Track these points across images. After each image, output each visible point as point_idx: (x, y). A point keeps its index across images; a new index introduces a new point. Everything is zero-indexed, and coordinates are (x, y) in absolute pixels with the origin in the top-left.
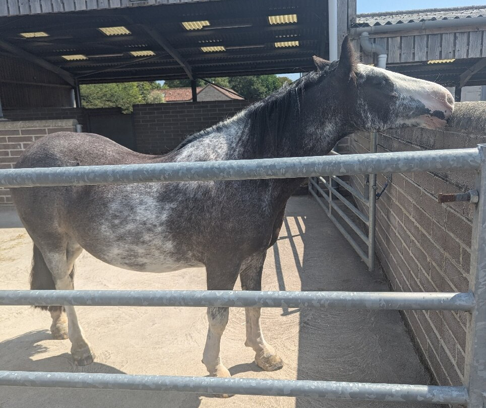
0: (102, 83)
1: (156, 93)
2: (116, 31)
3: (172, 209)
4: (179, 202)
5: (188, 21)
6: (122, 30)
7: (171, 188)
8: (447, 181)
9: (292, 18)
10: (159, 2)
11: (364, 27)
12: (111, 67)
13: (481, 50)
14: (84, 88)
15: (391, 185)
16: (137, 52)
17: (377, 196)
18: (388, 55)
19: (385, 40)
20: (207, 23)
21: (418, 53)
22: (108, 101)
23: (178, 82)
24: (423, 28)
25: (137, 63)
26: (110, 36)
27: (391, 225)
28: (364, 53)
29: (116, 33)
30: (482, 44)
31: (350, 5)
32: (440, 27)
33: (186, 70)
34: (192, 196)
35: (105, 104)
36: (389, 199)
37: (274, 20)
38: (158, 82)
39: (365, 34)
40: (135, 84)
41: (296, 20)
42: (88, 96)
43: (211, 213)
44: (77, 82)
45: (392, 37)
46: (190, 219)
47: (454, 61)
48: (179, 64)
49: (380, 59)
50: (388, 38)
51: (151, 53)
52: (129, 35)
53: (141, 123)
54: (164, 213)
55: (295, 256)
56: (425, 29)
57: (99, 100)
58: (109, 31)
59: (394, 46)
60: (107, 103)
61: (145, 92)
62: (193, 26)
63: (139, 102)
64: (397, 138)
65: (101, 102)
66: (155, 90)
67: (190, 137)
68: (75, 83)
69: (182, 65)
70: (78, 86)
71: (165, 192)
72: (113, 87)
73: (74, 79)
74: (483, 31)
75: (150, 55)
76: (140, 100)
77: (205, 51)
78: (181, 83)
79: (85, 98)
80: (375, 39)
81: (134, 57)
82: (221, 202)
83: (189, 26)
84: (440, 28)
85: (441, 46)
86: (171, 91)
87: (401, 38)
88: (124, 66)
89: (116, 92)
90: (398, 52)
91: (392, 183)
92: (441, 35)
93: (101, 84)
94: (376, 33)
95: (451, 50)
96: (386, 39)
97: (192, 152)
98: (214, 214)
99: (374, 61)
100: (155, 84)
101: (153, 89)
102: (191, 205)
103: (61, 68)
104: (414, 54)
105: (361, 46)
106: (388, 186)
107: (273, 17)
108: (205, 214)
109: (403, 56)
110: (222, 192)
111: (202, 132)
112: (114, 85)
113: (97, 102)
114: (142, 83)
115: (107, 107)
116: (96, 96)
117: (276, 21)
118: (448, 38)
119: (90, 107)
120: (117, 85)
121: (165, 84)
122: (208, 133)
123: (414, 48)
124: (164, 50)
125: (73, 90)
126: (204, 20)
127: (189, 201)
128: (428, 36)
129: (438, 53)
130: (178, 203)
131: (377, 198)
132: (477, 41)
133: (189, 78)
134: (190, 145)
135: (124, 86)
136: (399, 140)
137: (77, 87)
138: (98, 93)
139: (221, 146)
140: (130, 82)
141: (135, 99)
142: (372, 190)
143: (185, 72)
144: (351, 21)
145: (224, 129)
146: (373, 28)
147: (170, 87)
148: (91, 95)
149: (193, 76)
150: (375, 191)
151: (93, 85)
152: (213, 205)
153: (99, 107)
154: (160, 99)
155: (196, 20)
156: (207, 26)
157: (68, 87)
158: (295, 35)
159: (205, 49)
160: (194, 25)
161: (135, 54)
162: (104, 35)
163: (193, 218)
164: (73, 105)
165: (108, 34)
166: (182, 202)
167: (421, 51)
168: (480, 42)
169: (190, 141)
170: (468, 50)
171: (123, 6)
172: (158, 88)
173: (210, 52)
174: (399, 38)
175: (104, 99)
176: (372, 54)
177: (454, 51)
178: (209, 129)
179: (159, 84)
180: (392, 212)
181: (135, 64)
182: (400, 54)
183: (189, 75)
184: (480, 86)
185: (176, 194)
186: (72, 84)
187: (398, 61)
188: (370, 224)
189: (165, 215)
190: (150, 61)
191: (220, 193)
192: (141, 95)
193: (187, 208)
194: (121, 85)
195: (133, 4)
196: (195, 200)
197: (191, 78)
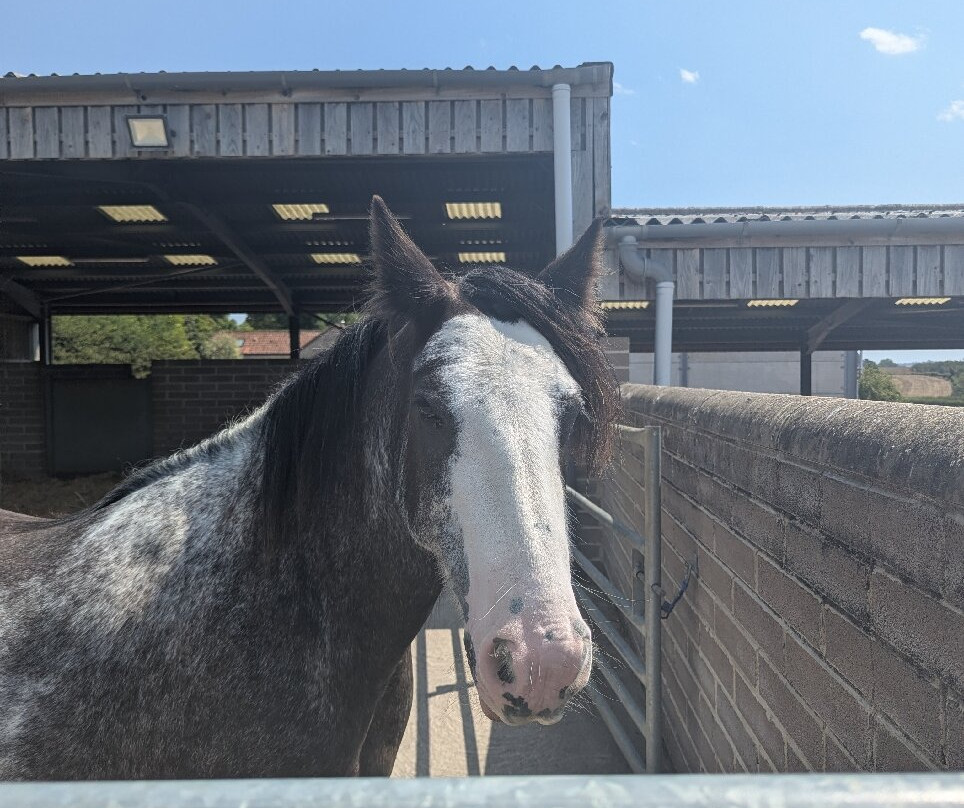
0: (108, 314)
1: (222, 337)
2: (136, 213)
3: (42, 699)
4: (64, 676)
5: (284, 202)
6: (147, 213)
7: (47, 627)
8: (867, 630)
9: (494, 210)
10: (198, 152)
11: (627, 225)
12: (119, 282)
13: (861, 283)
14: (64, 324)
15: (696, 584)
16: (180, 257)
17: (664, 609)
18: (676, 283)
19: (670, 254)
20: (324, 209)
21: (737, 283)
22: (115, 349)
23: (273, 320)
24: (745, 233)
25: (179, 277)
26: (123, 223)
27: (699, 687)
28: (628, 277)
29: (135, 218)
30: (861, 271)
31: (598, 181)
32: (778, 234)
33: (279, 295)
34: (103, 657)
35: (107, 356)
36: (693, 619)
37: (456, 210)
38: (232, 317)
39: (630, 239)
40: (180, 318)
41: (498, 214)
42: (72, 339)
43: (155, 716)
44: (46, 311)
45: (683, 249)
46: (92, 733)
47: (797, 304)
48: (265, 285)
49: (661, 291)
50: (675, 250)
51: (208, 260)
52: (161, 223)
53: (167, 399)
54: (15, 713)
55: (468, 747)
56: (749, 237)
57: (96, 348)
58: (121, 213)
59: (689, 267)
60: (113, 354)
61: (201, 334)
62: (294, 212)
63: (183, 354)
64: (708, 473)
65: (99, 353)
66: (220, 333)
67: (142, 473)
68: (42, 310)
69: (272, 286)
70: (49, 317)
71: (28, 642)
72: (131, 324)
73: (42, 304)
74: (861, 248)
75: (207, 264)
76: (186, 350)
77: (318, 262)
78: (279, 321)
79: (65, 343)
80: (649, 250)
81: (172, 266)
82: (189, 680)
83: (287, 211)
84: (778, 236)
85: (781, 272)
86: (257, 336)
87: (702, 250)
88: (150, 282)
89: (133, 333)
90: (697, 278)
91: (699, 580)
92: (781, 250)
93: (105, 317)
94: (651, 238)
95: (801, 279)
96: (671, 251)
97: (131, 515)
98: (163, 718)
99: (648, 294)
100: (226, 321)
101: (216, 330)
102: (97, 689)
103: (14, 280)
104: (728, 283)
105: (621, 263)
106: (690, 585)
107: (455, 206)
108: (137, 718)
109: (707, 288)
110: (195, 649)
111: (174, 458)
112: (132, 319)
113: (90, 351)
114: (194, 317)
115: (111, 361)
116: (90, 339)
117: (461, 213)
118: (795, 258)
119: (74, 361)
120: (139, 320)
121: (248, 321)
122: (187, 463)
123: (728, 272)
124: (234, 256)
125: (37, 326)
126: (317, 202)
127: (93, 673)
128: (754, 250)
129: (775, 286)
130: (60, 678)
131: (664, 614)
132: (852, 267)
133: (285, 312)
134: (135, 495)
135: (152, 322)
136: (715, 479)
137: (47, 320)
138: (95, 332)
139: (208, 505)
140: (168, 313)
141: (174, 347)
142: (652, 595)
143: (277, 300)
144: (601, 213)
145: (224, 452)
146: (646, 229)
147: (256, 327)
148: (78, 336)
149: (293, 309)
150: (658, 598)
151: (86, 317)
152: (166, 687)
153: (94, 361)
154: (230, 349)
155: (301, 202)
156: (323, 214)
157: (26, 318)
158: (499, 242)
159: (319, 258)
160: (297, 210)
161: (175, 260)
162: (109, 221)
163: (102, 728)
164: (33, 355)
165: (118, 218)
166: (72, 675)
167: (742, 278)
168: (856, 268)
169: (140, 484)
170: (834, 283)
171: (119, 156)
172: (231, 327)
173: (329, 265)
174: (697, 253)
175: (107, 345)
176: (644, 280)
177: (808, 283)
178: (191, 451)
179: (233, 321)
180: (701, 654)
181: (173, 278)
182: (701, 283)
183: (286, 305)
184: (843, 352)
185: (57, 650)
186: (35, 311)
187: (697, 297)
188: (647, 678)
189: (17, 720)
190: (205, 274)
191: (188, 649)
192: (190, 339)
193: (84, 696)
194: (147, 320)
195: (140, 153)
196: (114, 669)
197: (290, 312)
